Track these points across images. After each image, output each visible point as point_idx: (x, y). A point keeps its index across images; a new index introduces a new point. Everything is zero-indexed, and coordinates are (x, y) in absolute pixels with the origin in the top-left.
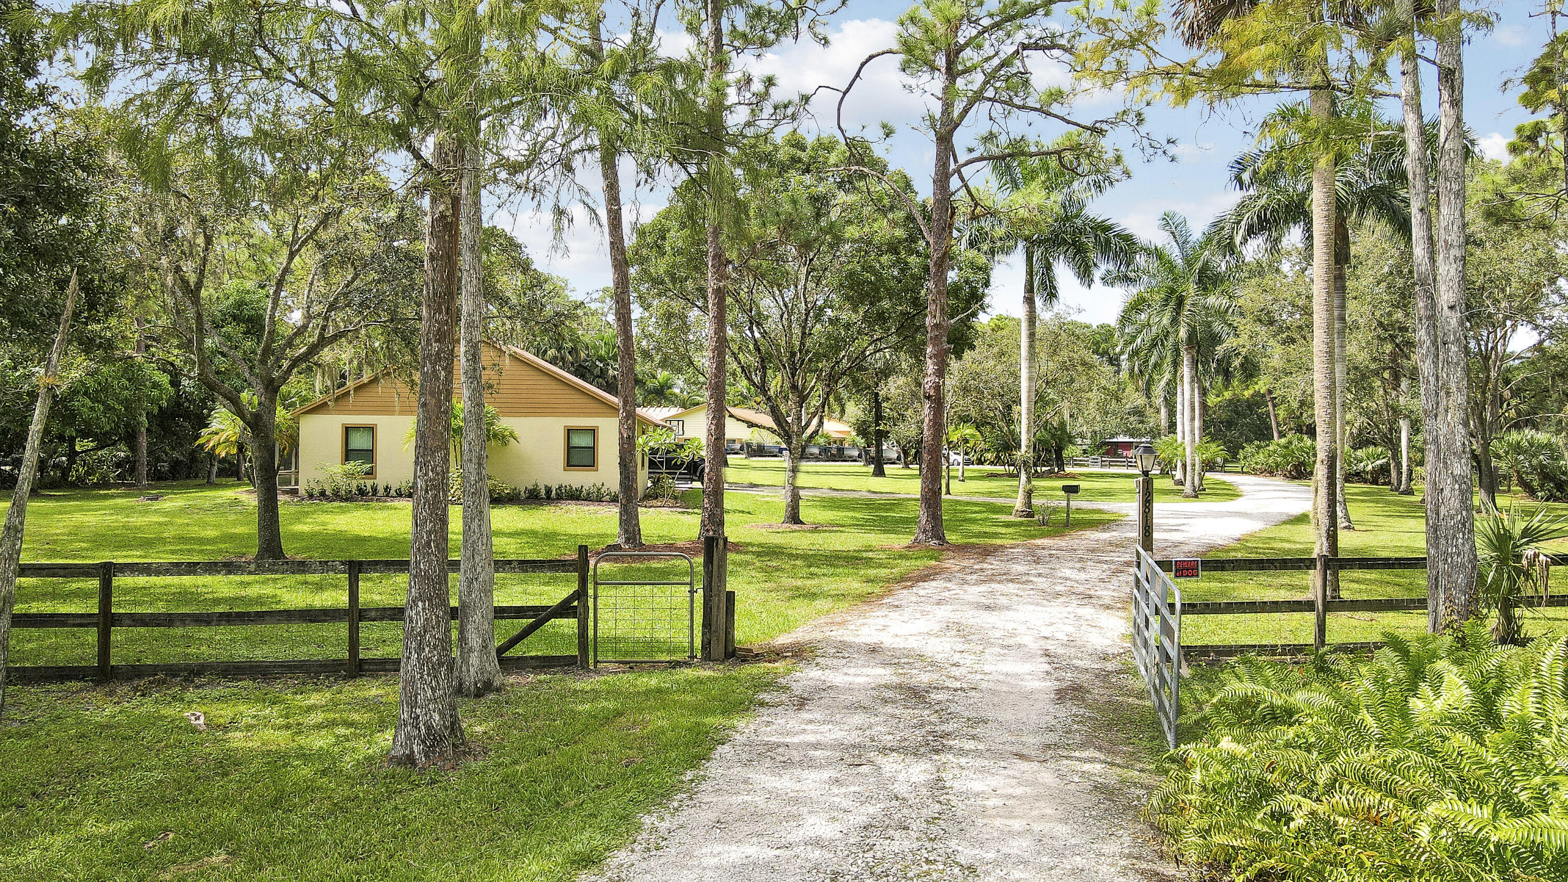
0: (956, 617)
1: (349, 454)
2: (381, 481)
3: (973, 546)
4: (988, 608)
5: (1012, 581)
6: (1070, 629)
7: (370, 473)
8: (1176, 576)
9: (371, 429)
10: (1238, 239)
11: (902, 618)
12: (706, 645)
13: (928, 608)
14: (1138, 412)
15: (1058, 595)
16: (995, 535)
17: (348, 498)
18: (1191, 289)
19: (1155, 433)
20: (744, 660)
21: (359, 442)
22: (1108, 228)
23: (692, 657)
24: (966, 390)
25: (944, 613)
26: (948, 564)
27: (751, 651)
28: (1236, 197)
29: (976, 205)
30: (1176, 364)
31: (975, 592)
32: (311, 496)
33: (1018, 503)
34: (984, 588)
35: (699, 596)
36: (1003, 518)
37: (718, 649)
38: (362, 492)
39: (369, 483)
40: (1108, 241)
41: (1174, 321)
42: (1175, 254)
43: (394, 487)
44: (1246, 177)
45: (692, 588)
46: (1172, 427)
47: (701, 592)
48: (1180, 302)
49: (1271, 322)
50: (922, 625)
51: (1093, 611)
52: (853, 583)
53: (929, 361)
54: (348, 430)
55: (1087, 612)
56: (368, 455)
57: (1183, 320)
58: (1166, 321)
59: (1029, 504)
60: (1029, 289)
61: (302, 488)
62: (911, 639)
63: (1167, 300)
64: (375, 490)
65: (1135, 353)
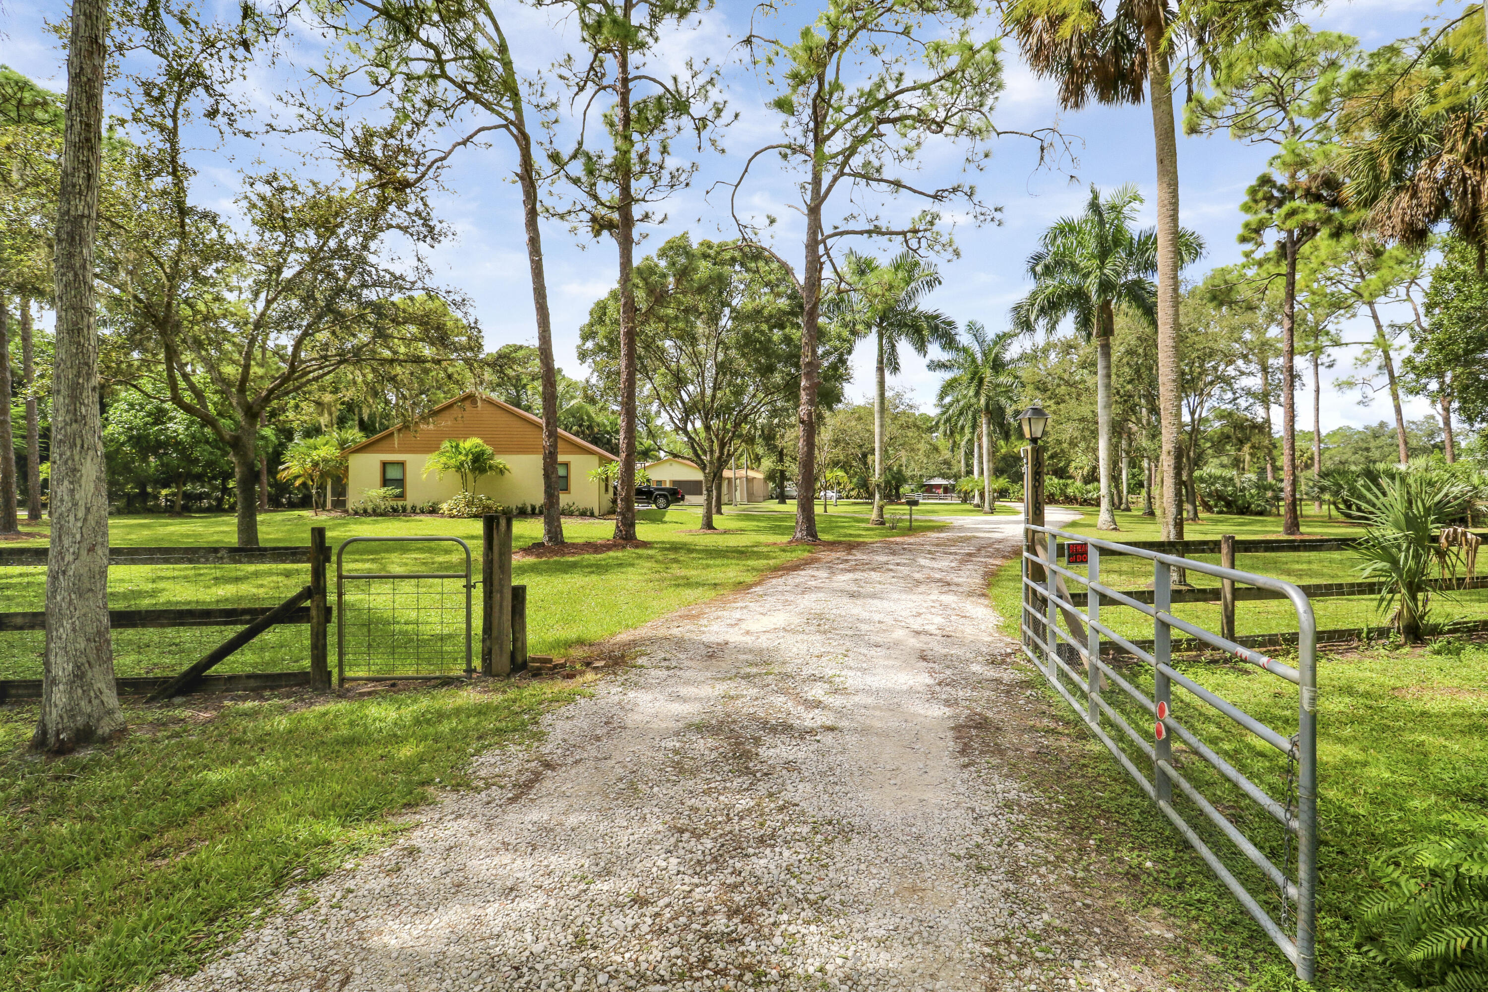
0: (817, 608)
1: (385, 482)
2: (409, 503)
3: (840, 543)
4: (852, 596)
5: (874, 570)
6: (938, 620)
7: (402, 496)
8: (1070, 562)
9: (402, 464)
10: (1032, 318)
11: (761, 610)
12: (487, 656)
13: (790, 597)
14: (946, 463)
15: (919, 583)
16: (859, 536)
17: (384, 514)
18: (988, 373)
19: (957, 477)
20: (537, 674)
21: (393, 473)
22: (937, 317)
23: (470, 671)
24: (837, 442)
25: (808, 602)
26: (821, 555)
27: (550, 661)
28: (1030, 285)
29: (841, 280)
30: (974, 427)
31: (843, 580)
32: (356, 513)
33: (874, 515)
34: (850, 576)
35: (478, 593)
36: (863, 525)
37: (502, 661)
38: (395, 510)
39: (400, 503)
40: (937, 327)
41: (977, 394)
42: (976, 348)
43: (419, 505)
44: (1039, 269)
45: (469, 581)
46: (970, 472)
47: (480, 586)
48: (981, 381)
49: (1045, 390)
50: (780, 619)
51: (955, 598)
52: (732, 572)
53: (803, 393)
54: (384, 465)
55: (949, 599)
56: (400, 483)
57: (983, 392)
58: (971, 393)
59: (881, 515)
60: (881, 362)
61: (350, 506)
62: (763, 638)
63: (972, 379)
64: (404, 509)
65: (948, 420)
